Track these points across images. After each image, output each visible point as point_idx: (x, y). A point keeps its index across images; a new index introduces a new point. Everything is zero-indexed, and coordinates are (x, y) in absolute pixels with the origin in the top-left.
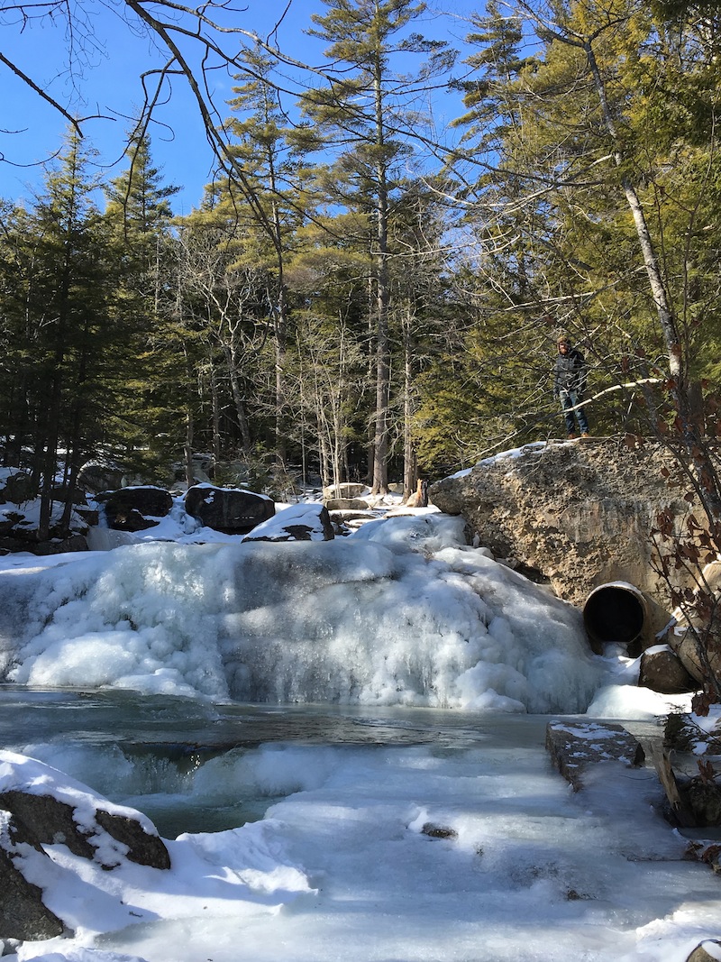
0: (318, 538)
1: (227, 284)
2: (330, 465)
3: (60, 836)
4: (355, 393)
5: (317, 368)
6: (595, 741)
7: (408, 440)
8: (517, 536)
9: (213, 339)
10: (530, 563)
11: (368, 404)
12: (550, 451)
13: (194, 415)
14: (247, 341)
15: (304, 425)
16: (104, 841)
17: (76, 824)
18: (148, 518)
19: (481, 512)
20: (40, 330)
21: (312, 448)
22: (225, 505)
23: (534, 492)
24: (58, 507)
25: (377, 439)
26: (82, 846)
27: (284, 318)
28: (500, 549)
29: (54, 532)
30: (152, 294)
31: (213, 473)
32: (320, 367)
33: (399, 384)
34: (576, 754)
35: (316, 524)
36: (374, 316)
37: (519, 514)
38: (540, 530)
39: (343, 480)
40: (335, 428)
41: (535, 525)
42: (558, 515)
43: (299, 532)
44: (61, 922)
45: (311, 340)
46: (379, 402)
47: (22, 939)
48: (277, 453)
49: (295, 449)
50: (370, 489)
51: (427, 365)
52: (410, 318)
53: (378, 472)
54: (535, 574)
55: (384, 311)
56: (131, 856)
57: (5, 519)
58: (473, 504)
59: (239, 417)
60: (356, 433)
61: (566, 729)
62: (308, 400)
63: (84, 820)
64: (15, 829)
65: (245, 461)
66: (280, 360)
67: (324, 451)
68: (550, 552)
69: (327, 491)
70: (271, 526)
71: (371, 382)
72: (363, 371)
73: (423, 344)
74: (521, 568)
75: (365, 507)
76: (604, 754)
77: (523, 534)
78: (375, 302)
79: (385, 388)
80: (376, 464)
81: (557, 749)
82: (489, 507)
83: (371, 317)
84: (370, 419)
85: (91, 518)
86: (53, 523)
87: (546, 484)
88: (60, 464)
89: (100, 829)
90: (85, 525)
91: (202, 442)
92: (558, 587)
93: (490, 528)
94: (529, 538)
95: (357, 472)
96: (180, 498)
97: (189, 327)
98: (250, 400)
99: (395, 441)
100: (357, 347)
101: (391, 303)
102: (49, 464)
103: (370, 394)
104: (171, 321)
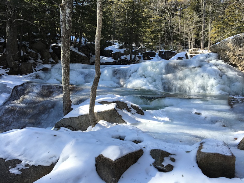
0: (184, 59)
1: (168, 6)
2: (191, 44)
3: (125, 108)
4: (197, 27)
5: (188, 22)
6: (239, 99)
7: (209, 37)
8: (231, 57)
9: (165, 18)
10: (234, 63)
11: (200, 29)
12: (240, 37)
13: (161, 36)
14: (172, 18)
15: (185, 36)
16: (132, 110)
17: (128, 107)
18: (151, 57)
19: (222, 52)
20: (129, 20)
21: (187, 41)
22: (167, 54)
23: (236, 47)
24: (133, 56)
25: (202, 38)
26: (129, 110)
27: (181, 11)
28: (226, 60)
29: (133, 61)
30: (152, 10)
31: (165, 48)
32: (189, 22)
33: (208, 24)
34: (233, 101)
35: (184, 57)
36: (202, 8)
37: (231, 52)
38: (237, 55)
39: (194, 47)
40: (192, 36)
41: (235, 54)
42: (241, 52)
43: (180, 58)
44: (125, 121)
45: (187, 16)
46: (203, 29)
47: (119, 123)
48: (178, 42)
49: (183, 41)
50: (200, 49)
51: (215, 19)
52: (211, 8)
53: (202, 45)
54: (235, 65)
55: (205, 7)
56: (137, 112)
57: (124, 58)
58: (220, 50)
59: (171, 35)
60: (197, 37)
61: (232, 96)
62: (186, 30)
63: (129, 106)
64: (117, 106)
65: (172, 44)
66: (180, 21)
67: (189, 41)
68: (239, 60)
69: (190, 50)
70: (174, 57)
71: (201, 24)
72: (199, 22)
73: (214, 14)
74: (231, 64)
75: (198, 53)
76: (240, 101)
77: (232, 56)
78: (202, 5)
79: (204, 25)
80: (202, 43)
81: (229, 100)
82: (224, 50)
83: (201, 9)
84: (200, 33)
85: (140, 58)
86: (133, 59)
87: (239, 44)
88: (134, 48)
89: (132, 108)
90: (139, 59)
91: (162, 41)
92: (240, 68)
93: (224, 55)
94: (234, 57)
95: (197, 45)
96: (157, 53)
97: (160, 16)
98: (173, 31)
99: (206, 38)
100: (198, 16)
101: (207, 5)
102: (131, 48)
103: (200, 27)
104: (156, 15)
